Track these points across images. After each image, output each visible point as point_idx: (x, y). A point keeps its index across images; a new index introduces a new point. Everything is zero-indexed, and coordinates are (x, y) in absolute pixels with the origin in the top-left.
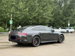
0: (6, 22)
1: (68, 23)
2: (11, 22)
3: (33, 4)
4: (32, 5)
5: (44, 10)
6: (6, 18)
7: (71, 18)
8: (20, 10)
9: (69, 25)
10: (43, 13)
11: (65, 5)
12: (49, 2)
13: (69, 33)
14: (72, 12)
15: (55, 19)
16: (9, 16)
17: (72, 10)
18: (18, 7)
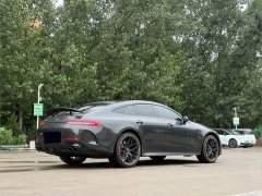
0: (21, 114)
1: (233, 116)
2: (38, 110)
3: (112, 51)
4: (110, 57)
5: (151, 72)
6: (20, 96)
7: (241, 99)
8: (69, 72)
9: (236, 121)
10: (146, 81)
11: (222, 56)
12: (167, 46)
13: (236, 146)
14: (244, 79)
15: (190, 103)
16: (32, 91)
17: (245, 71)
18: (63, 62)
